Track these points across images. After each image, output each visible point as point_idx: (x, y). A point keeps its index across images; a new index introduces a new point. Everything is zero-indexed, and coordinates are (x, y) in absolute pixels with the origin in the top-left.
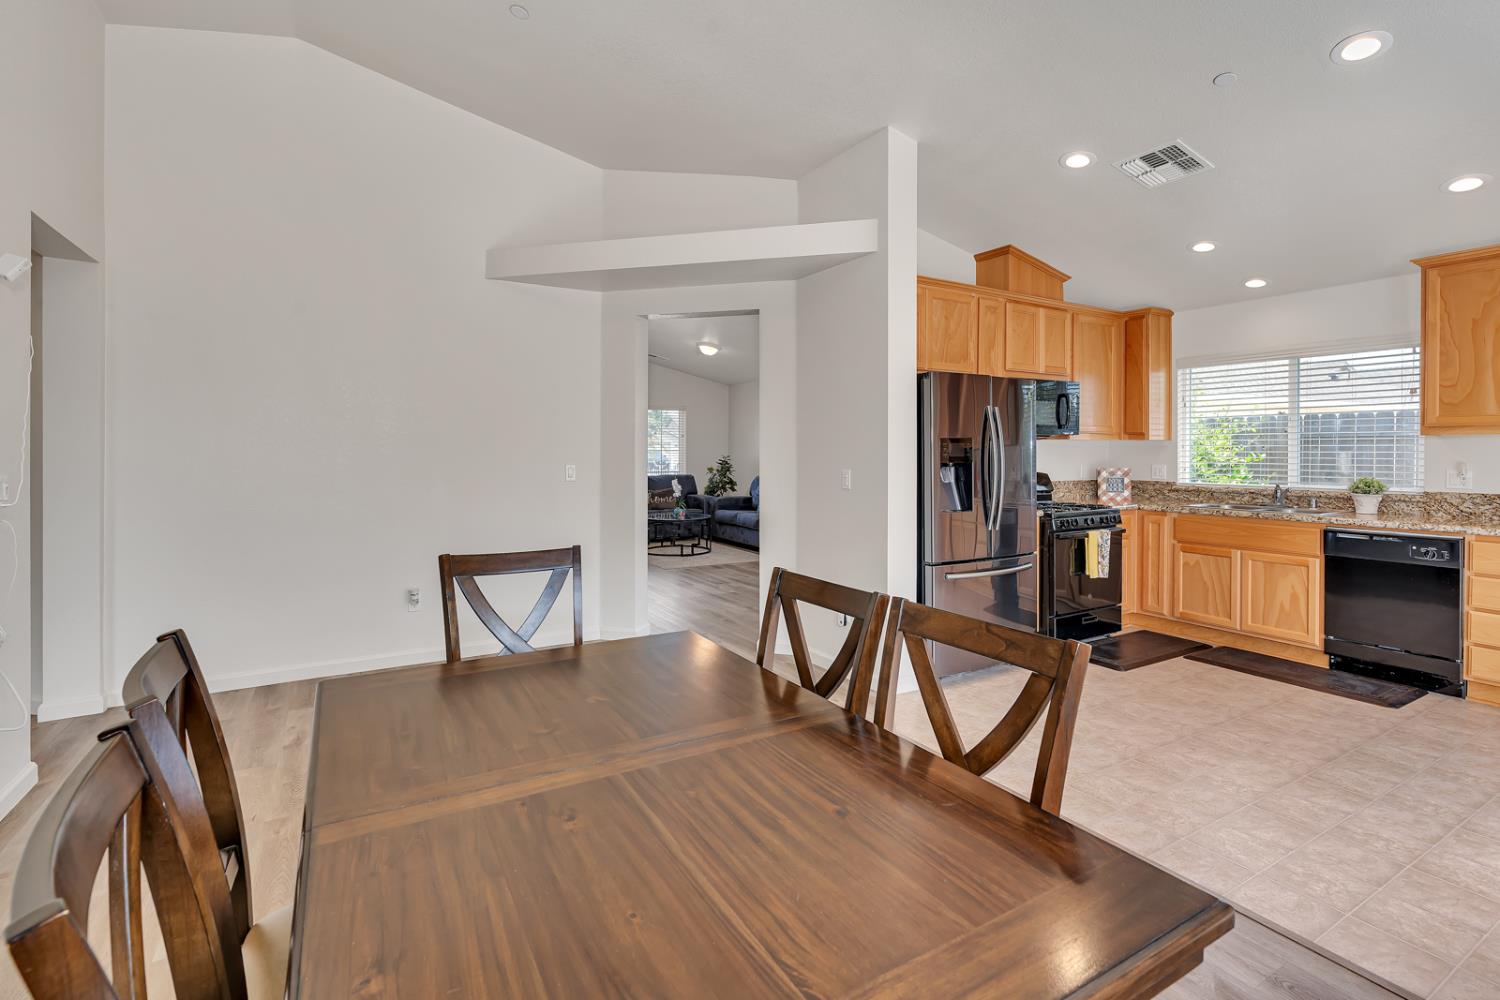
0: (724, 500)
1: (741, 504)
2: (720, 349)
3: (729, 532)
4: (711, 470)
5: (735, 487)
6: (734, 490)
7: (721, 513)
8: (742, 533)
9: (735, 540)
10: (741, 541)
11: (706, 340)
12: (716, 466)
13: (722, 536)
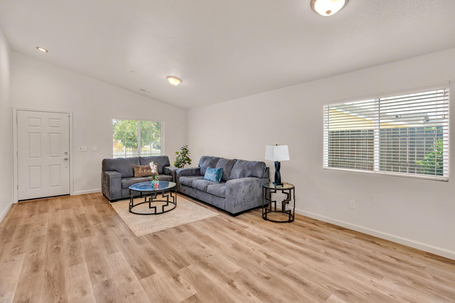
0: (185, 170)
1: (194, 172)
2: (181, 81)
3: (188, 191)
4: (177, 153)
5: (191, 162)
6: (190, 163)
7: (182, 179)
8: (195, 192)
9: (191, 195)
10: (195, 197)
11: (172, 74)
12: (180, 151)
13: (183, 192)
